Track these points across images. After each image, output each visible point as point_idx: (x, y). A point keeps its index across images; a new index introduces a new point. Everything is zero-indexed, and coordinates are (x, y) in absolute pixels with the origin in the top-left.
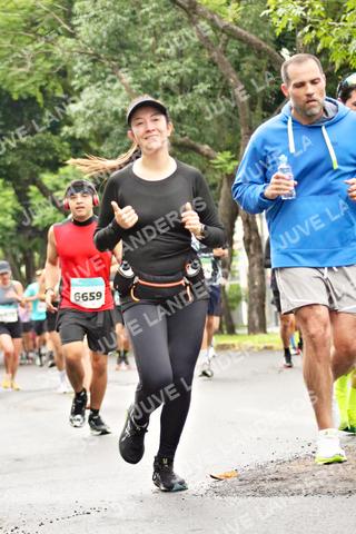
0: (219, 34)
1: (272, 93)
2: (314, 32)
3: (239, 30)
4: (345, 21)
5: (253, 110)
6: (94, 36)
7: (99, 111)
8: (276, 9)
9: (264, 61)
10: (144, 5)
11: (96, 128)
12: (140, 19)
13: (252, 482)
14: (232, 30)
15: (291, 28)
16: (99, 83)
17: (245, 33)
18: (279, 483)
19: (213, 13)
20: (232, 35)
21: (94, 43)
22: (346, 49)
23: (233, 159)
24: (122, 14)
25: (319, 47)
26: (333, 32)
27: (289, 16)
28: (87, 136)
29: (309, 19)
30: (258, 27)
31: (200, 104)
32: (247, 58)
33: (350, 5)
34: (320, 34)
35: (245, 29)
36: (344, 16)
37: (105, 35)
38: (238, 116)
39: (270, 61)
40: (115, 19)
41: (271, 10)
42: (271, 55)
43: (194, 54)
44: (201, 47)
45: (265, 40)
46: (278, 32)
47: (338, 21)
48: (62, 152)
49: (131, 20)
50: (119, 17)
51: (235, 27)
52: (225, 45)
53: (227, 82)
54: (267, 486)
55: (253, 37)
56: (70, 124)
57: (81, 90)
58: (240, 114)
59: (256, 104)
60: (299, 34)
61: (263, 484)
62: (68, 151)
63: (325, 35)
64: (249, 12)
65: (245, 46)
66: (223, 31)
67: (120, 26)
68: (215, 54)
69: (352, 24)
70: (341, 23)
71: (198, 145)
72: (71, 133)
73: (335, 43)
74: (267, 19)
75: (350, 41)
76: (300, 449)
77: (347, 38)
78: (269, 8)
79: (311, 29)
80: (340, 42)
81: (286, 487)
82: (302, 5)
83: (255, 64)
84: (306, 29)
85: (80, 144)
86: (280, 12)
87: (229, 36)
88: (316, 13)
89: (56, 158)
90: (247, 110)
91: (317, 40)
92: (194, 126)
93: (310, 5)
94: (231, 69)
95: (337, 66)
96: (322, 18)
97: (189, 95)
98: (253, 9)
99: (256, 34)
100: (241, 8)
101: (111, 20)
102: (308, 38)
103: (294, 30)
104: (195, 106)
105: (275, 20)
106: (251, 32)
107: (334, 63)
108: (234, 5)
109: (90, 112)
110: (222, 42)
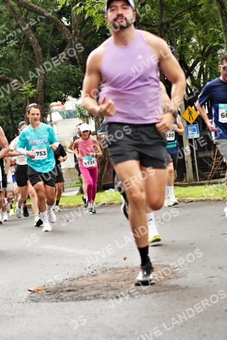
0: (22, 9)
1: (56, 45)
2: (82, 7)
3: (35, 6)
5: (45, 56)
9: (51, 26)
13: (55, 293)
14: (30, 6)
15: (68, 4)
17: (39, 8)
18: (71, 293)
20: (31, 9)
22: (103, 17)
23: (33, 88)
25: (86, 16)
26: (95, 7)
30: (47, 4)
31: (11, 53)
32: (40, 24)
34: (86, 8)
35: (38, 5)
38: (36, 61)
39: (55, 26)
42: (56, 22)
43: (7, 22)
44: (11, 18)
46: (60, 7)
51: (32, 5)
52: (26, 16)
53: (28, 39)
54: (64, 295)
58: (37, 59)
59: (47, 52)
60: (73, 8)
61: (62, 294)
63: (90, 8)
66: (25, 7)
68: (20, 22)
71: (10, 79)
73: (96, 13)
76: (84, 271)
79: (81, 5)
80: (99, 12)
81: (76, 295)
83: (45, 27)
84: (78, 5)
87: (29, 10)
90: (41, 56)
91: (85, 12)
92: (8, 67)
94: (30, 31)
95: (98, 28)
97: (4, 48)
99: (46, 8)
102: (79, 11)
103: (70, 6)
104: (8, 55)
106: (43, 7)
107: (96, 26)
110: (24, 14)
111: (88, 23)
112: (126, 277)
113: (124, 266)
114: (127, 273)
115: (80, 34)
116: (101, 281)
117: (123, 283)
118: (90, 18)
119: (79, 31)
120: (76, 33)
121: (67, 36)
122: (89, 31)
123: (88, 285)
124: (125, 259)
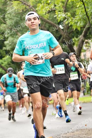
0: (43, 22)
2: (68, 21)
3: (49, 21)
4: (76, 18)
6: (11, 24)
7: (13, 43)
8: (58, 15)
10: (24, 15)
11: (12, 47)
12: (22, 19)
15: (62, 20)
16: (13, 36)
17: (50, 22)
19: (42, 17)
20: (47, 22)
21: (11, 25)
22: (77, 25)
24: (18, 18)
26: (73, 21)
27: (61, 17)
28: (10, 49)
29: (67, 17)
32: (51, 28)
33: (77, 13)
34: (69, 21)
35: (50, 20)
36: (76, 17)
37: (14, 23)
40: (16, 19)
41: (57, 15)
45: (55, 23)
46: (59, 21)
47: (74, 18)
48: (3, 54)
49: (20, 19)
50: (17, 18)
51: (47, 20)
52: (45, 25)
55: (52, 23)
56: (5, 46)
57: (8, 38)
60: (64, 21)
62: (5, 54)
63: (71, 21)
64: (51, 16)
65: (50, 25)
66: (44, 21)
67: (18, 21)
68: (42, 27)
69: (78, 18)
70: (75, 18)
72: (6, 49)
73: (74, 24)
74: (56, 18)
75: (77, 23)
76: (69, 130)
77: (77, 22)
78: (56, 15)
79: (67, 20)
80: (75, 23)
82: (65, 14)
84: (66, 20)
85: (8, 52)
86: (59, 16)
88: (68, 16)
89: (2, 56)
91: (69, 23)
93: (67, 14)
95: (74, 29)
96: (70, 17)
98: (52, 15)
99: (53, 22)
100: (49, 15)
101: (15, 19)
102: (67, 23)
105: (58, 18)
106: (52, 21)
107: (73, 29)
108: (47, 14)
109: (10, 43)
111: (70, 28)
112: (86, 133)
113: (85, 128)
114: (87, 131)
115: (67, 32)
116: (76, 135)
117: (85, 135)
118: (71, 26)
119: (67, 31)
120: (65, 32)
121: (62, 33)
122: (71, 31)
123: (71, 136)
124: (86, 125)
